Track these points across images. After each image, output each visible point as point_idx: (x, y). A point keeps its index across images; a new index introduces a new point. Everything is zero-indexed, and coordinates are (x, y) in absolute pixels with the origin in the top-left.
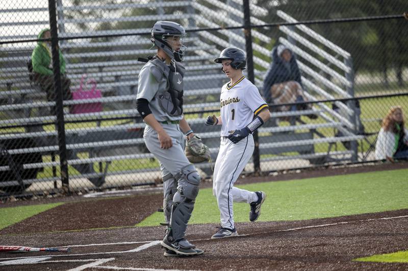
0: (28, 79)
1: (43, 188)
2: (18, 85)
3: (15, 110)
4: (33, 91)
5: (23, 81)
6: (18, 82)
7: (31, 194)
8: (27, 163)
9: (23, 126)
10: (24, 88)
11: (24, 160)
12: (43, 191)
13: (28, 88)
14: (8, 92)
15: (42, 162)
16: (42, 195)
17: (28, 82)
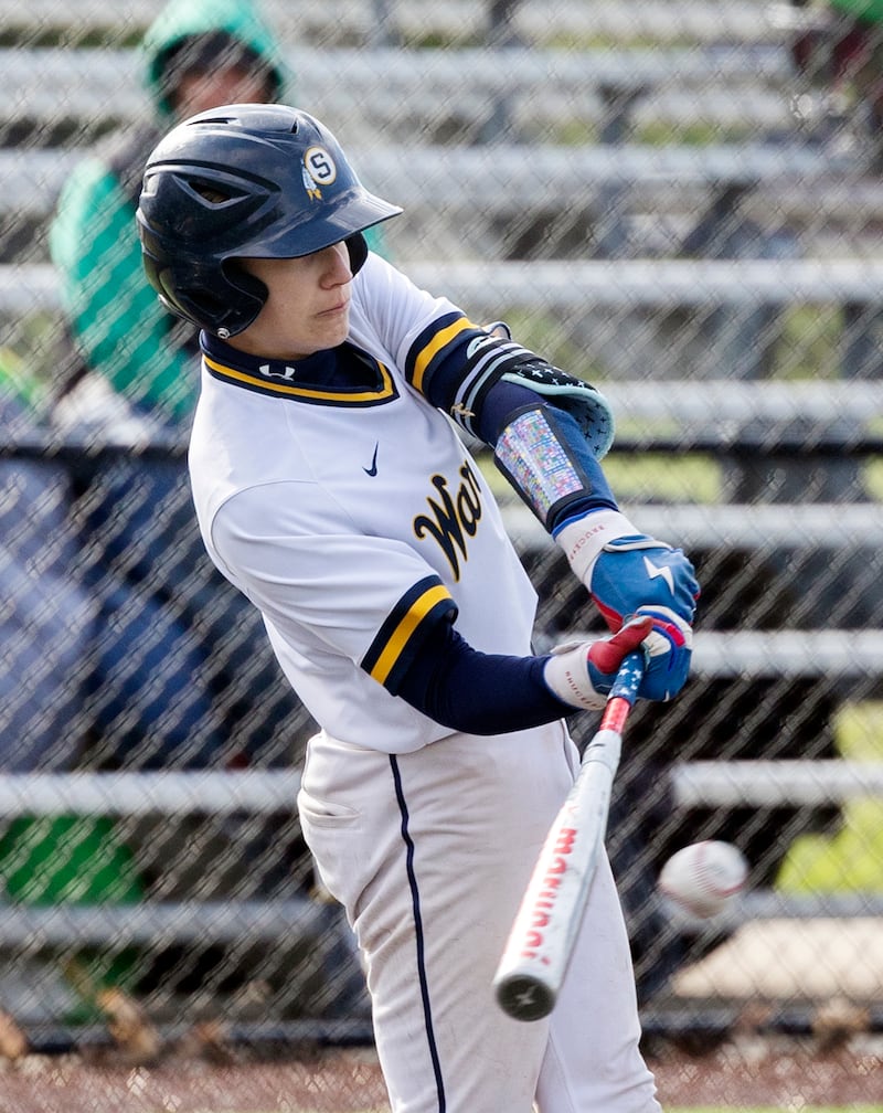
0: (775, 62)
1: (820, 978)
2: (684, 108)
3: (643, 311)
4: (808, 163)
5: (731, 82)
6: (690, 84)
7: (721, 1018)
8: (707, 754)
9: (704, 449)
10: (734, 137)
11: (682, 734)
12: (810, 1001)
13: (775, 138)
14: (600, 163)
15: (830, 752)
16: (806, 1032)
17: (772, 85)
